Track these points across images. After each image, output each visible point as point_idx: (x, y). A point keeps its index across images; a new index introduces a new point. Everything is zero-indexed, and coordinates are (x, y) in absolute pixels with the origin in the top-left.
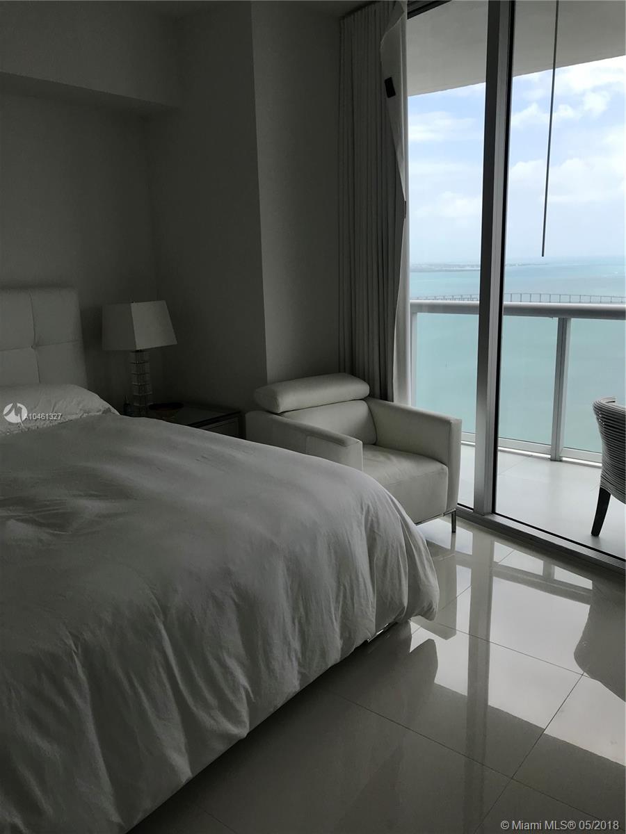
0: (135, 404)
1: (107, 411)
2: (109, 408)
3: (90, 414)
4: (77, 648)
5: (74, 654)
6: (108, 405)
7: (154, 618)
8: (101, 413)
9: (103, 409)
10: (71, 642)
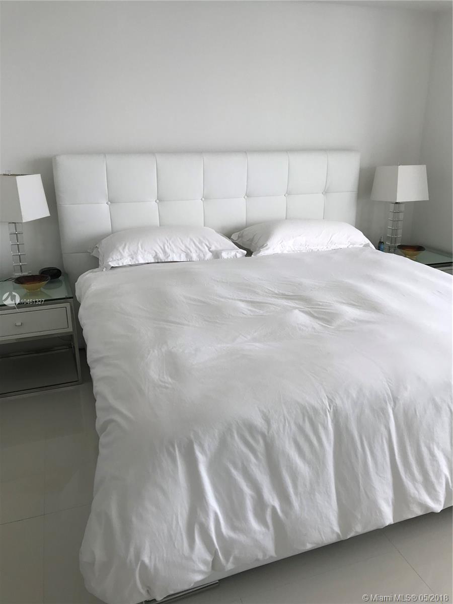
0: (387, 243)
1: (367, 245)
2: (369, 243)
3: (355, 246)
4: (330, 408)
5: (327, 411)
6: (368, 241)
7: (387, 404)
8: (362, 246)
9: (364, 243)
10: (326, 403)
